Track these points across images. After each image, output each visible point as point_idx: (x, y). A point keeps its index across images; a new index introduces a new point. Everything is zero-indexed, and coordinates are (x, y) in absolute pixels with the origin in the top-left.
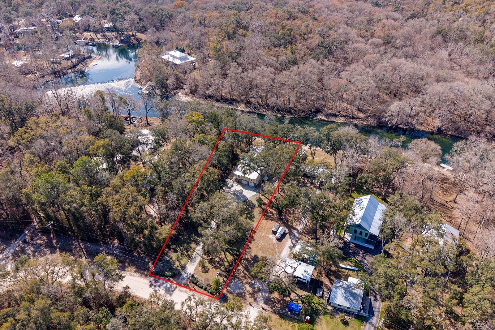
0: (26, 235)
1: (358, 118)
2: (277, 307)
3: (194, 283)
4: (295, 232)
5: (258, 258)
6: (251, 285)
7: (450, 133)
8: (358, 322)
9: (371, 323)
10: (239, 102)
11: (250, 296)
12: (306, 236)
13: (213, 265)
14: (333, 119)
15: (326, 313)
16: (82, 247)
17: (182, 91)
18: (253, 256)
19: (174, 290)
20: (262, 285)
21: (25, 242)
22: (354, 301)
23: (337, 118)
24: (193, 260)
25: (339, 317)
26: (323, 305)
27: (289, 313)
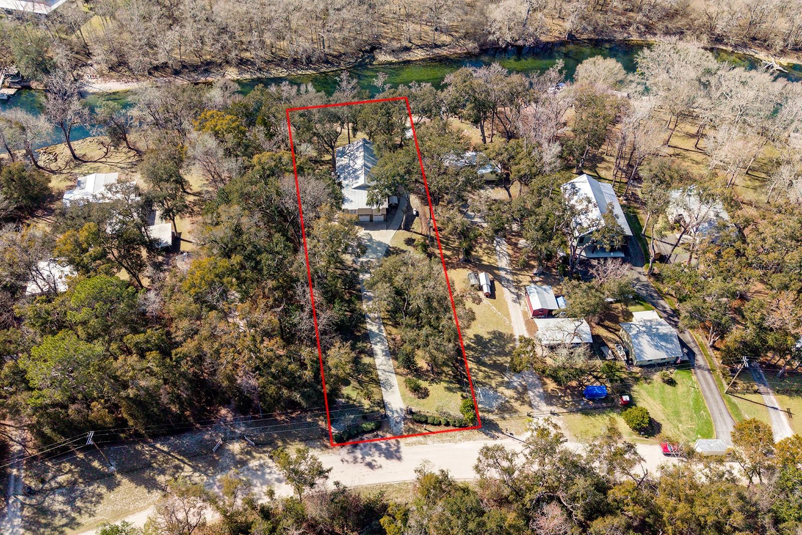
0: (17, 478)
1: (444, 45)
2: (568, 402)
3: (422, 422)
4: (502, 273)
5: (482, 338)
6: (508, 385)
7: (585, 37)
8: (685, 373)
9: (700, 367)
10: (220, 64)
11: (519, 402)
12: (523, 273)
13: (427, 380)
14: (406, 56)
15: (637, 380)
16: (166, 449)
17: (87, 70)
18: (473, 337)
19: (399, 448)
20: (523, 377)
21: (30, 492)
22: (669, 346)
23: (411, 53)
24: (387, 385)
25: (657, 377)
26: (624, 370)
27: (591, 403)
